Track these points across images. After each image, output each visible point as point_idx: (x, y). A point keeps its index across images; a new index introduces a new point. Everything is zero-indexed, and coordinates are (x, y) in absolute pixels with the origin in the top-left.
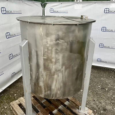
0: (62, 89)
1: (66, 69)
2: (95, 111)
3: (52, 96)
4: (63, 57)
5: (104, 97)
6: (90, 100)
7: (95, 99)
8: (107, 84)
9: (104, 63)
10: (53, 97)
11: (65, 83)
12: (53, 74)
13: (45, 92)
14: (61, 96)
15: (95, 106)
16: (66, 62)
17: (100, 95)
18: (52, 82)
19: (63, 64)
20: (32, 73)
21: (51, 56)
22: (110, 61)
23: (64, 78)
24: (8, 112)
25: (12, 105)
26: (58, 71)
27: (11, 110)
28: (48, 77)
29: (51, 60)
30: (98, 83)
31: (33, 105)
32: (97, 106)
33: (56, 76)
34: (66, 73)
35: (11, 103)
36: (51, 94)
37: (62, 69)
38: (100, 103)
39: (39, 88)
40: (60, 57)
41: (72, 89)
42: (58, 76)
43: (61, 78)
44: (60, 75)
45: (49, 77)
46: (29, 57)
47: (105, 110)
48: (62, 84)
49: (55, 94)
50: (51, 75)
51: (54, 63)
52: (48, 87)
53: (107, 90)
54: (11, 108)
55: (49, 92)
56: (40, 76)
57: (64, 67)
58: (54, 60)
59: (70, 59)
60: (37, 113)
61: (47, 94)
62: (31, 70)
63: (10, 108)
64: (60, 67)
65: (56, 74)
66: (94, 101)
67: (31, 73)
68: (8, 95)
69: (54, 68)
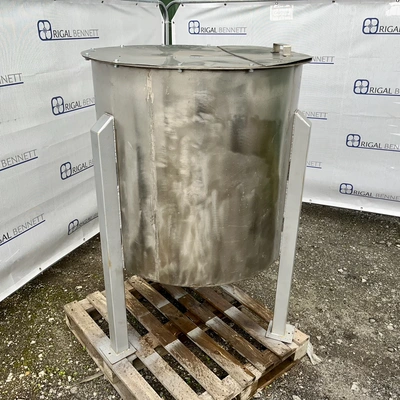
0: (210, 257)
1: (221, 198)
2: (319, 338)
3: (181, 276)
4: (212, 164)
5: (352, 302)
6: (307, 309)
7: (322, 306)
8: (366, 265)
9: (363, 199)
10: (183, 282)
11: (218, 239)
12: (183, 212)
13: (163, 264)
14: (208, 278)
15: (320, 326)
16: (219, 177)
17: (340, 294)
18: (182, 236)
19: (212, 185)
20: (127, 210)
21: (178, 161)
22: (381, 192)
23: (215, 225)
24: (59, 333)
25: (70, 313)
26: (198, 204)
27: (68, 329)
28: (170, 222)
29: (177, 173)
30: (338, 261)
32: (327, 325)
33: (191, 219)
34: (221, 210)
35: (67, 307)
36: (178, 272)
37: (209, 200)
38: (338, 317)
39: (145, 253)
40: (203, 163)
41: (239, 258)
42: (199, 218)
43: (208, 224)
44: (205, 215)
45: (172, 220)
46: (117, 164)
47: (349, 336)
48: (209, 243)
49: (189, 272)
50: (177, 216)
51: (186, 182)
52: (170, 250)
53: (364, 281)
54: (67, 322)
55: (172, 266)
56: (148, 219)
57: (214, 193)
58: (184, 172)
59: (230, 169)
60: (142, 335)
61: (167, 273)
62: (123, 203)
63: (64, 322)
64: (204, 194)
65: (192, 212)
66: (321, 310)
67: (124, 210)
68: (57, 287)
69: (185, 195)
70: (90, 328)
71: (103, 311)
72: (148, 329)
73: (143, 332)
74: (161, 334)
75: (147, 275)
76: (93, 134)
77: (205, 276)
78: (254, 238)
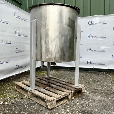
1: (62, 36)
7: (87, 85)
8: (97, 79)
9: (93, 65)
10: (52, 60)
11: (62, 48)
13: (47, 56)
14: (59, 59)
16: (62, 31)
17: (91, 83)
19: (60, 33)
22: (98, 62)
24: (12, 91)
27: (15, 90)
32: (89, 88)
34: (62, 40)
35: (16, 83)
38: (92, 87)
41: (67, 55)
43: (59, 43)
46: (36, 31)
62: (37, 41)
64: (58, 35)
65: (55, 40)
69: (54, 35)
72: (40, 86)
74: (44, 86)
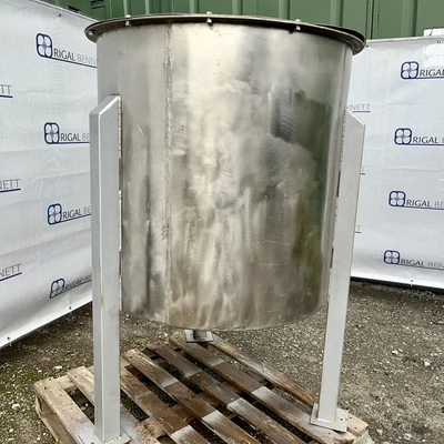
0: (240, 286)
1: (256, 199)
2: (380, 431)
3: (199, 314)
4: (246, 149)
5: (417, 389)
6: (359, 397)
7: (378, 393)
8: (425, 345)
9: (412, 269)
10: (203, 323)
11: (252, 260)
12: (205, 218)
13: (175, 298)
14: (236, 318)
15: (380, 417)
16: (255, 170)
17: (399, 379)
18: (203, 253)
19: (246, 180)
20: (129, 223)
21: (200, 146)
22: (433, 260)
23: (248, 238)
24: (24, 422)
25: (42, 392)
26: (226, 207)
27: (37, 418)
28: (187, 233)
29: (199, 160)
30: (389, 342)
31: (123, 396)
32: (389, 416)
33: (216, 229)
34: (257, 216)
35: (39, 385)
36: (195, 309)
37: (240, 202)
38: (401, 406)
39: (152, 282)
41: (279, 292)
42: (226, 227)
43: (238, 236)
44: (235, 223)
45: (191, 230)
46: (121, 161)
47: (420, 430)
48: (239, 265)
49: (211, 307)
50: (195, 225)
51: (210, 174)
52: (185, 277)
53: (427, 364)
54: (37, 407)
55: (188, 299)
56: (158, 232)
57: (248, 192)
58: (209, 161)
59: (270, 161)
60: (141, 420)
61: (180, 310)
62: (125, 214)
63: (33, 410)
64: (233, 191)
65: (217, 218)
66: (377, 398)
67: (125, 223)
68: (29, 366)
69: (210, 194)
70: (68, 411)
71: (88, 390)
72: (148, 413)
73: (140, 415)
74: (166, 419)
75: (152, 315)
76: (93, 118)
77: (232, 315)
78: (298, 265)
